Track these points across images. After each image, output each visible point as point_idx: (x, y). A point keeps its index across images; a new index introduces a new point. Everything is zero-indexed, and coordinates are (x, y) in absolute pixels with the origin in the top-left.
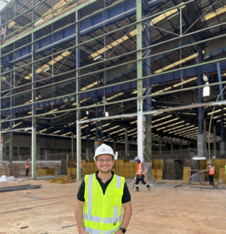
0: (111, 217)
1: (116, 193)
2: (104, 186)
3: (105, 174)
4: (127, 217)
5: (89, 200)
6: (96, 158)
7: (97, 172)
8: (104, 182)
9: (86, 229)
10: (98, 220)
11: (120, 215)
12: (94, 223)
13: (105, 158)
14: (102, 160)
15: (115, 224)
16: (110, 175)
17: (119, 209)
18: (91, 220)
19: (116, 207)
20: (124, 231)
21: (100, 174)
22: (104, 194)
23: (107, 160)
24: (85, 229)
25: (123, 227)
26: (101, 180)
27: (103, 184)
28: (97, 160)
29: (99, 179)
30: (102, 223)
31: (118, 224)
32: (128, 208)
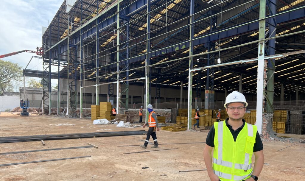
0: (241, 163)
1: (248, 140)
2: (235, 134)
3: (236, 122)
4: (258, 165)
5: (219, 145)
6: (227, 105)
7: (228, 119)
8: (235, 129)
9: (216, 173)
10: (229, 164)
11: (251, 162)
12: (224, 167)
13: (236, 106)
14: (234, 108)
15: (245, 171)
16: (241, 123)
17: (250, 157)
18: (221, 164)
19: (247, 155)
20: (256, 178)
21: (230, 122)
22: (235, 140)
23: (239, 108)
24: (214, 173)
25: (254, 175)
26: (232, 127)
27: (234, 131)
28: (227, 108)
29: (229, 126)
30: (233, 169)
31: (249, 171)
32: (260, 157)
